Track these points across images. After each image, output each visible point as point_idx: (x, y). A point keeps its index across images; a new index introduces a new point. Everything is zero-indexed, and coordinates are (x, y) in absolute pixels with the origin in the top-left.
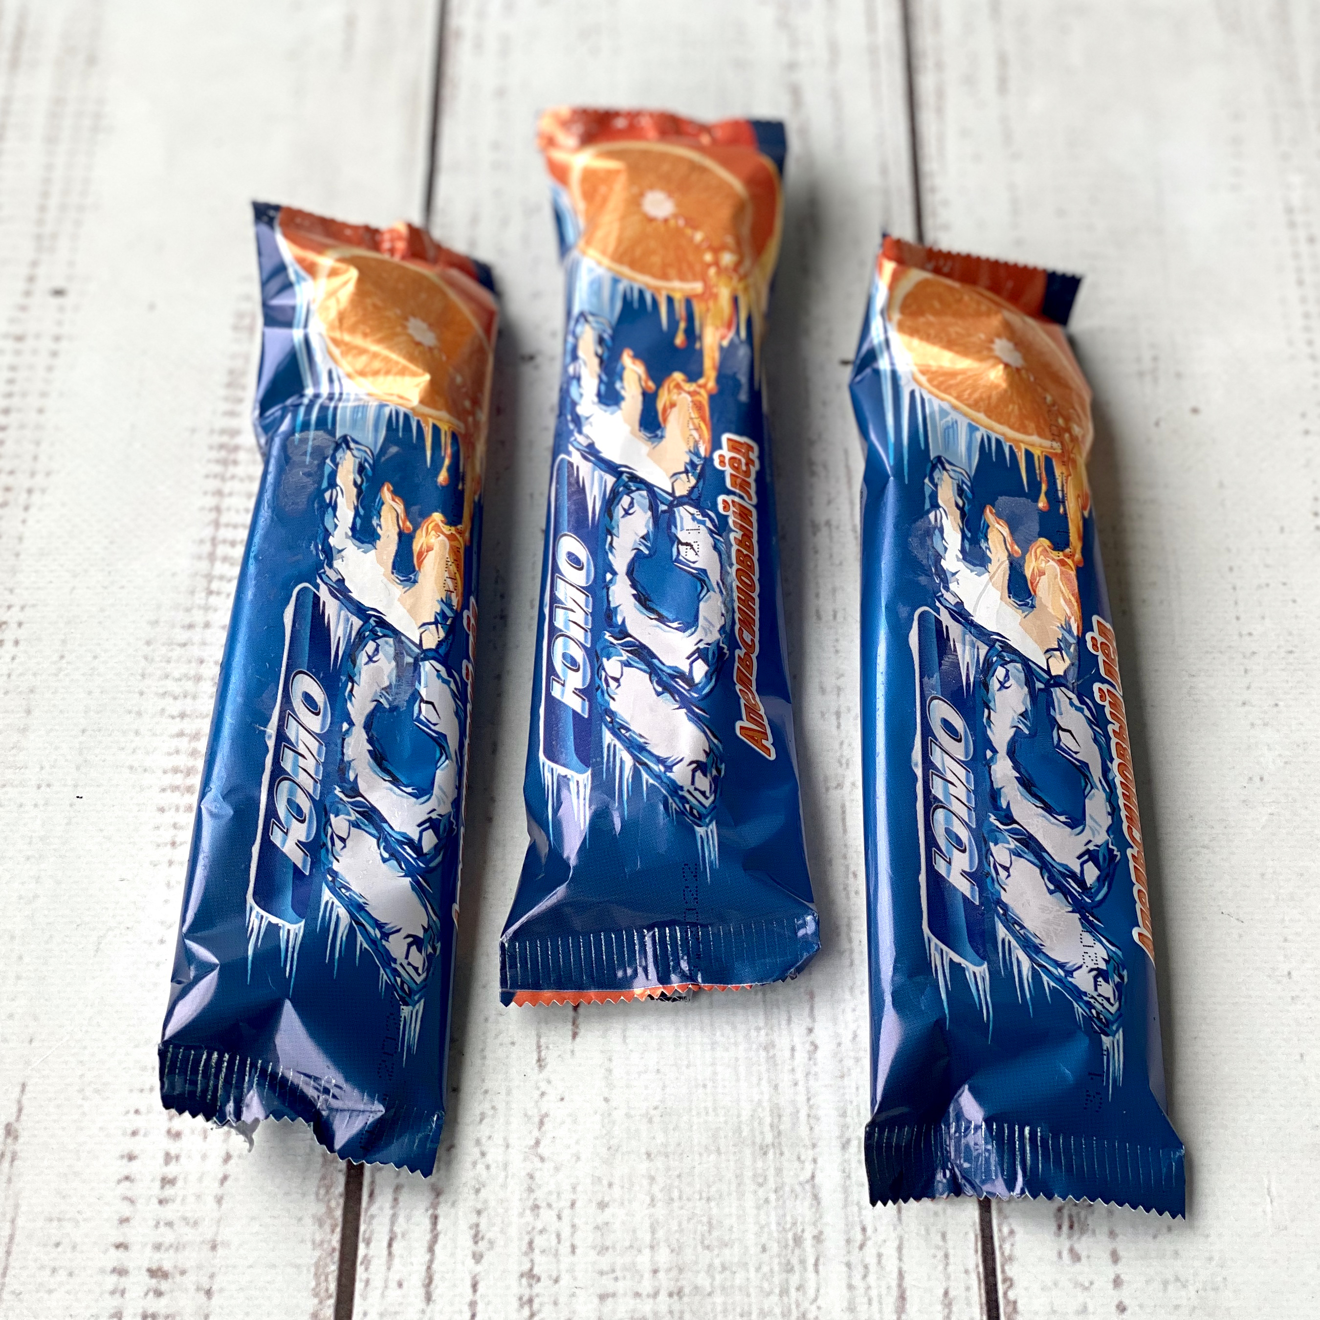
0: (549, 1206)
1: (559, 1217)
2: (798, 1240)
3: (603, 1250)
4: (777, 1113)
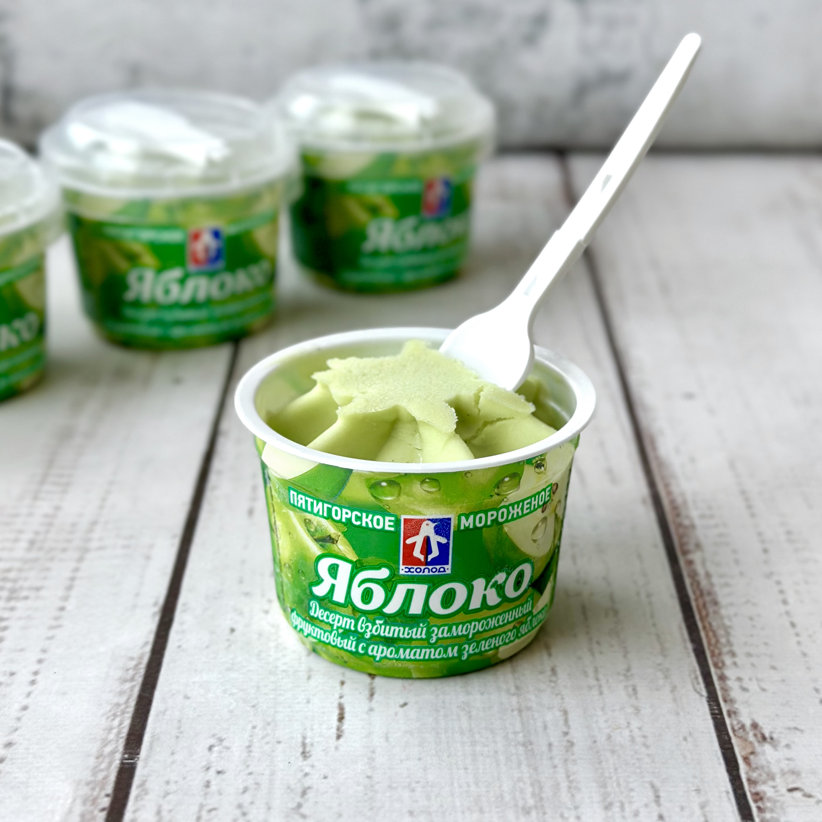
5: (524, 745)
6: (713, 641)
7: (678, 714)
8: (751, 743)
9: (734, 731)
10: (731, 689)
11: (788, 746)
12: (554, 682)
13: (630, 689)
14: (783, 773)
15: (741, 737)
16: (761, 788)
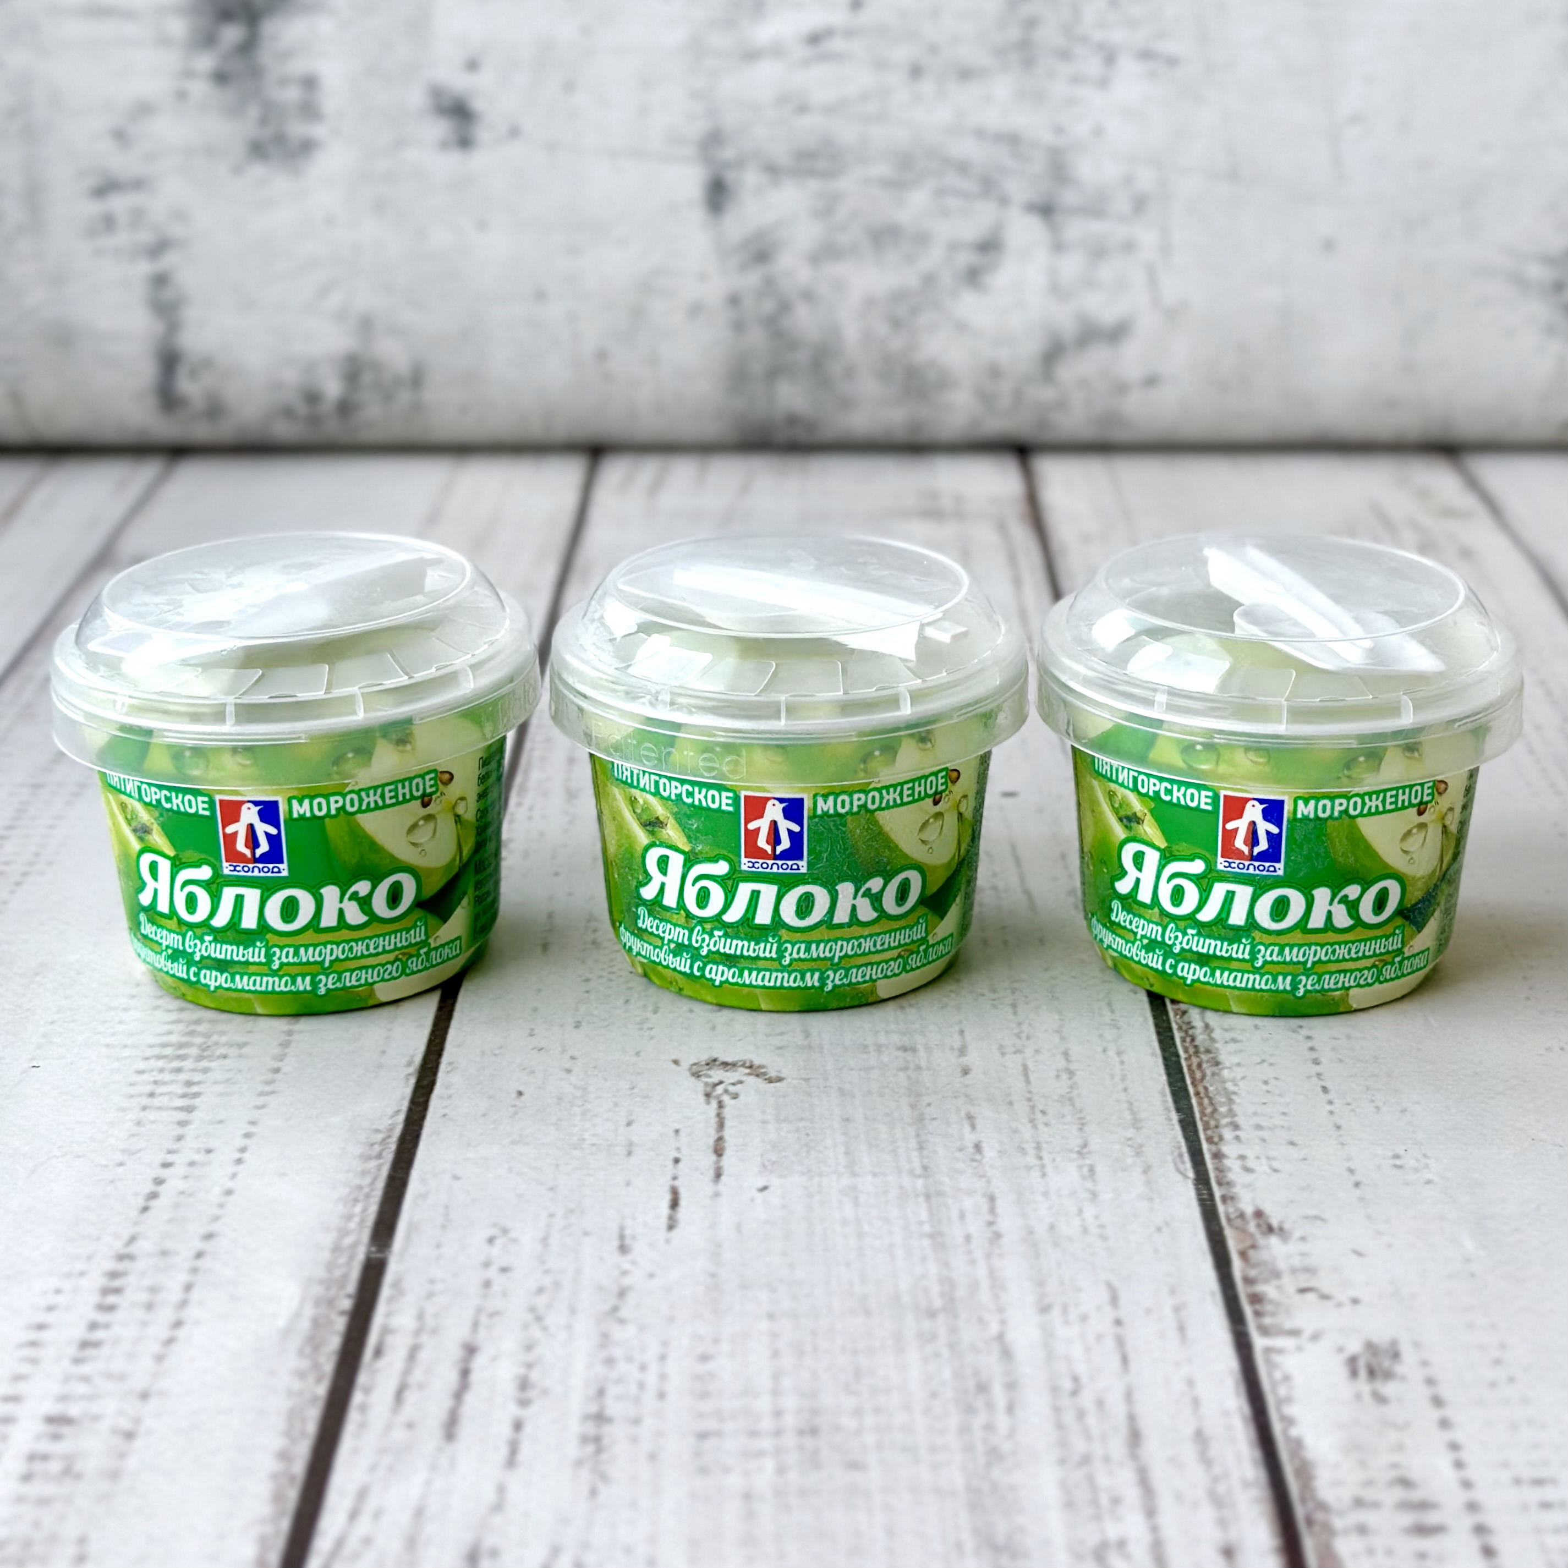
0: (629, 1359)
1: (643, 1368)
2: (983, 1388)
3: (704, 1395)
4: (948, 1283)
5: (931, 1236)
6: (1209, 1110)
7: (1151, 1200)
8: (1251, 1236)
9: (1229, 1220)
10: (1230, 1169)
11: (1303, 1239)
12: (979, 1162)
13: (1085, 1170)
14: (1294, 1271)
15: (1237, 1228)
16: (1260, 1288)
